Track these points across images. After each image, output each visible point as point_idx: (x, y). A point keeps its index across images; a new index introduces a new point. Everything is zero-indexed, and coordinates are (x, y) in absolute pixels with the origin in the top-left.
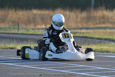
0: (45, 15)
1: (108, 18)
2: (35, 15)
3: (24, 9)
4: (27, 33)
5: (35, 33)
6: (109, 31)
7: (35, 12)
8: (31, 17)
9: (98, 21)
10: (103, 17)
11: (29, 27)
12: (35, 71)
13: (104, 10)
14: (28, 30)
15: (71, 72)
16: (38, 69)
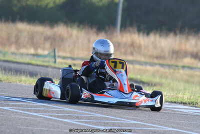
0: (37, 32)
1: (140, 47)
2: (20, 31)
3: (3, 20)
5: (15, 60)
7: (22, 26)
8: (14, 35)
9: (123, 50)
10: (132, 45)
11: (7, 49)
13: (135, 33)
14: (4, 54)
15: (48, 117)
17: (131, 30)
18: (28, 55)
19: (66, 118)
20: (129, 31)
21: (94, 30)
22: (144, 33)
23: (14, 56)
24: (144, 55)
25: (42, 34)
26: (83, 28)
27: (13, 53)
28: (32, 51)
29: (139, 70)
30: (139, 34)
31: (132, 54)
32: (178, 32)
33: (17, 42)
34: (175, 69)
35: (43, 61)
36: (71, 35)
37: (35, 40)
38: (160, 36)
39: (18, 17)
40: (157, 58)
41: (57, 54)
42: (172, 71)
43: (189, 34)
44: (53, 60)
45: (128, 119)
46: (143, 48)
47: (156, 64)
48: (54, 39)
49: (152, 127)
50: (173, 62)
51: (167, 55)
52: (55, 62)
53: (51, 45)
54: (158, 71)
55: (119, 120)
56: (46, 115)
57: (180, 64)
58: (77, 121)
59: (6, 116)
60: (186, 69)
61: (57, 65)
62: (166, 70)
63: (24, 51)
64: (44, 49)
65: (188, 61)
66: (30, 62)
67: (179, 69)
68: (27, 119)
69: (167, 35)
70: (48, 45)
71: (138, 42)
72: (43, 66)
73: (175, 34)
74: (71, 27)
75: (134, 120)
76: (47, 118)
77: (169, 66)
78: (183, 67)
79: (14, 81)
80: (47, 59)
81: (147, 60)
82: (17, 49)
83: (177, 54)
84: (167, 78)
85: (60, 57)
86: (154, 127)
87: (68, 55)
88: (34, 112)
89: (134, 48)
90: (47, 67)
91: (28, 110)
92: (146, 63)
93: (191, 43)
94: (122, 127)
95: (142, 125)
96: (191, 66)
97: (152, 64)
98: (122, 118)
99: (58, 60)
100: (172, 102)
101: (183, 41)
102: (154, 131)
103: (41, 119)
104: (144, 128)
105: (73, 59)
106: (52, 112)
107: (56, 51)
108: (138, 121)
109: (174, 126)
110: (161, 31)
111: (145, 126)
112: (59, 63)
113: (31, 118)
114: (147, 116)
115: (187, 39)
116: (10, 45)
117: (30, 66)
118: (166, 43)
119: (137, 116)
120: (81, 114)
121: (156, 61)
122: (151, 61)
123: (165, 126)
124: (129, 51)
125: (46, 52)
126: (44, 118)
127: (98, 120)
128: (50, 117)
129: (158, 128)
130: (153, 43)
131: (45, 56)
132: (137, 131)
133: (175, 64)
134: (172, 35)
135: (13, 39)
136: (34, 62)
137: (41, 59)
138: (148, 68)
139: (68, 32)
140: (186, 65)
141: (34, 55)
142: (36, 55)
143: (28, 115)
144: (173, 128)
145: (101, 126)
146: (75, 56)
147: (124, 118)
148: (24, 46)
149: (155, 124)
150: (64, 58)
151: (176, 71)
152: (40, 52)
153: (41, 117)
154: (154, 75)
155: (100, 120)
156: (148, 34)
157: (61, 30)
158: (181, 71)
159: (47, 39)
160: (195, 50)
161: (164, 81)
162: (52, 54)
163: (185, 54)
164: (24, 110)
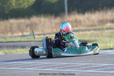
0: (21, 23)
1: (80, 22)
2: (12, 24)
4: (4, 41)
5: (12, 41)
6: (81, 33)
7: (12, 21)
8: (8, 27)
10: (76, 21)
11: (6, 35)
12: (4, 71)
13: (76, 14)
14: (5, 38)
16: (6, 69)
17: (74, 12)
18: (18, 36)
19: (46, 68)
20: (73, 14)
21: (53, 16)
22: (81, 13)
23: (11, 38)
24: (84, 26)
25: (24, 23)
26: (46, 17)
27: (10, 37)
28: (20, 34)
29: (82, 34)
30: (79, 15)
31: (77, 26)
32: (100, 9)
33: (11, 31)
34: (102, 31)
35: (28, 39)
36: (41, 21)
37: (21, 27)
38: (91, 13)
39: (9, 16)
40: (91, 26)
41: (35, 33)
42: (101, 32)
43: (107, 10)
44: (33, 37)
45: (81, 63)
46: (82, 22)
47: (91, 30)
48: (32, 25)
49: (95, 65)
50: (100, 27)
51: (96, 24)
52: (34, 38)
53: (30, 28)
54: (93, 34)
55: (77, 64)
56: (35, 68)
57: (105, 27)
58: (53, 69)
59: (13, 72)
60: (108, 30)
61: (36, 40)
62: (98, 32)
63: (16, 34)
64: (27, 32)
65: (109, 25)
66: (20, 40)
67: (104, 30)
68: (25, 72)
69: (94, 12)
70: (28, 29)
71: (79, 19)
72: (28, 41)
73: (99, 11)
74: (40, 17)
75: (85, 63)
76: (36, 70)
77: (99, 30)
78: (107, 29)
79: (13, 52)
80: (29, 37)
81: (86, 28)
82: (12, 34)
83: (102, 22)
84: (98, 36)
85: (36, 35)
86: (97, 65)
87: (41, 33)
88: (28, 68)
89: (77, 23)
90: (30, 41)
91: (24, 67)
92: (85, 30)
93: (109, 15)
94: (79, 68)
95: (90, 65)
96: (111, 27)
97: (89, 30)
98: (78, 63)
99: (36, 37)
100: (104, 49)
101: (104, 14)
102: (97, 67)
103: (33, 71)
104: (91, 67)
105: (44, 35)
106: (38, 66)
107: (34, 32)
108: (87, 63)
109: (108, 62)
110: (91, 11)
111: (92, 65)
112: (37, 38)
113: (27, 71)
114: (92, 60)
115: (106, 13)
116: (8, 32)
117: (21, 43)
118: (95, 17)
119: (86, 61)
120: (54, 64)
121: (91, 28)
122: (88, 28)
123: (103, 63)
124: (75, 25)
125: (28, 33)
126: (34, 70)
127: (65, 66)
128: (38, 69)
129: (99, 65)
130: (87, 18)
131: (28, 36)
132: (88, 69)
133: (102, 28)
134: (97, 12)
135: (9, 29)
136: (22, 40)
137: (26, 37)
138: (87, 32)
139: (39, 20)
140: (108, 27)
141: (22, 36)
142: (23, 36)
143: (25, 70)
144: (107, 64)
145: (67, 69)
146: (45, 33)
147: (79, 63)
148: (16, 32)
149: (97, 63)
150: (39, 35)
151: (103, 32)
152: (25, 33)
153: (32, 70)
154: (91, 36)
155: (66, 66)
156: (84, 13)
157: (35, 19)
158: (106, 31)
159: (27, 26)
160: (112, 18)
161: (97, 38)
162: (32, 34)
163: (107, 21)
164: (22, 68)
